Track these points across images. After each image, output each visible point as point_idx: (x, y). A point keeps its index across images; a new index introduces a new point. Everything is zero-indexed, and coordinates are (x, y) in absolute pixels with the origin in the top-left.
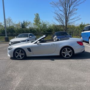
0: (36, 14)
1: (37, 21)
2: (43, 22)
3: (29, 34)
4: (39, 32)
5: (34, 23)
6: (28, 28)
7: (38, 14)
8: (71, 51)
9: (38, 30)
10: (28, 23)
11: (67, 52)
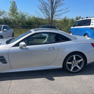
0: (12, 1)
1: (14, 10)
2: (21, 12)
3: (3, 26)
4: (16, 24)
5: (10, 12)
6: (2, 18)
7: (14, 3)
8: (82, 60)
9: (14, 21)
10: (2, 11)
11: (75, 62)
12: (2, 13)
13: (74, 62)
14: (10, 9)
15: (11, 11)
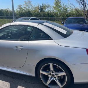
2: (64, 5)
4: (58, 17)
10: (47, 6)
11: (55, 76)
12: (47, 7)
13: (54, 74)
14: (54, 3)
15: (55, 5)
